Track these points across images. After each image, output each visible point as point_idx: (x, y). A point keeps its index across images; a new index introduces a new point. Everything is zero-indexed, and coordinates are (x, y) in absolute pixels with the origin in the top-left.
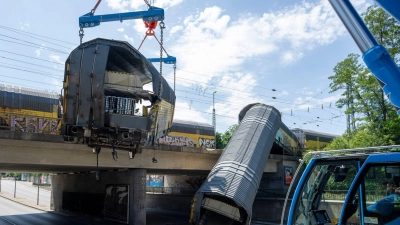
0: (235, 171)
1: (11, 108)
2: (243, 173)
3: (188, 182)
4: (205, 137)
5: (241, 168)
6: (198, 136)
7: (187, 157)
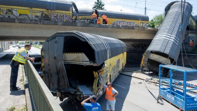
0: (168, 39)
1: (51, 10)
2: (173, 40)
3: (133, 45)
4: (144, 22)
5: (171, 37)
6: (140, 21)
7: (136, 32)
